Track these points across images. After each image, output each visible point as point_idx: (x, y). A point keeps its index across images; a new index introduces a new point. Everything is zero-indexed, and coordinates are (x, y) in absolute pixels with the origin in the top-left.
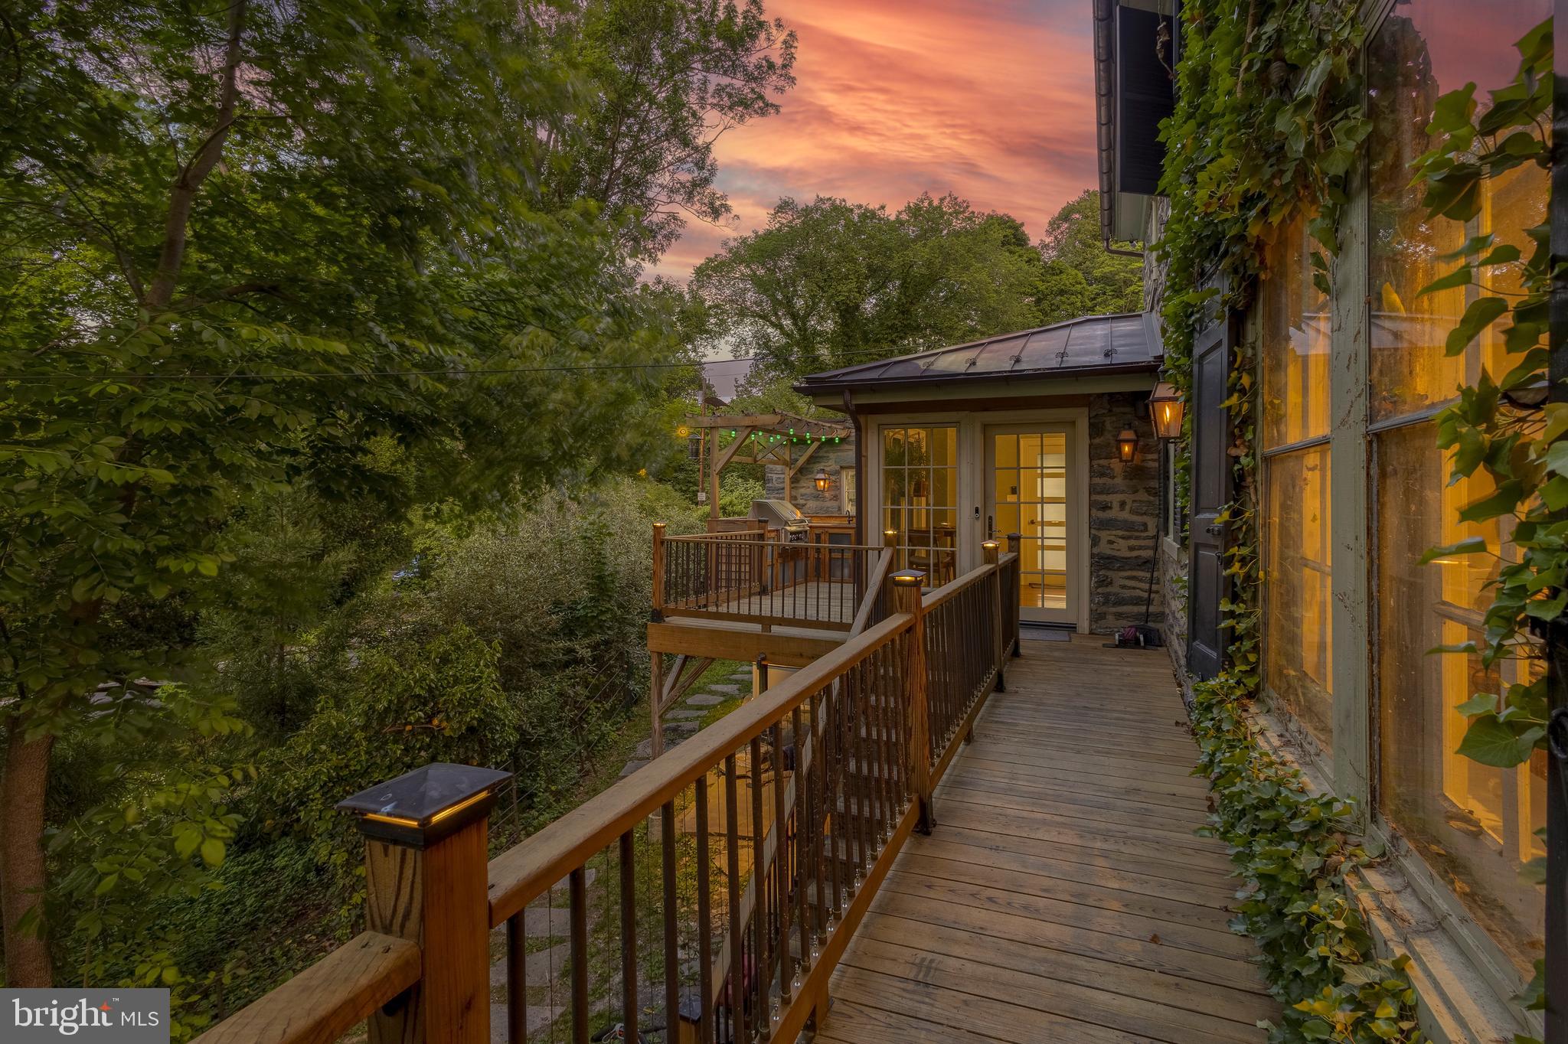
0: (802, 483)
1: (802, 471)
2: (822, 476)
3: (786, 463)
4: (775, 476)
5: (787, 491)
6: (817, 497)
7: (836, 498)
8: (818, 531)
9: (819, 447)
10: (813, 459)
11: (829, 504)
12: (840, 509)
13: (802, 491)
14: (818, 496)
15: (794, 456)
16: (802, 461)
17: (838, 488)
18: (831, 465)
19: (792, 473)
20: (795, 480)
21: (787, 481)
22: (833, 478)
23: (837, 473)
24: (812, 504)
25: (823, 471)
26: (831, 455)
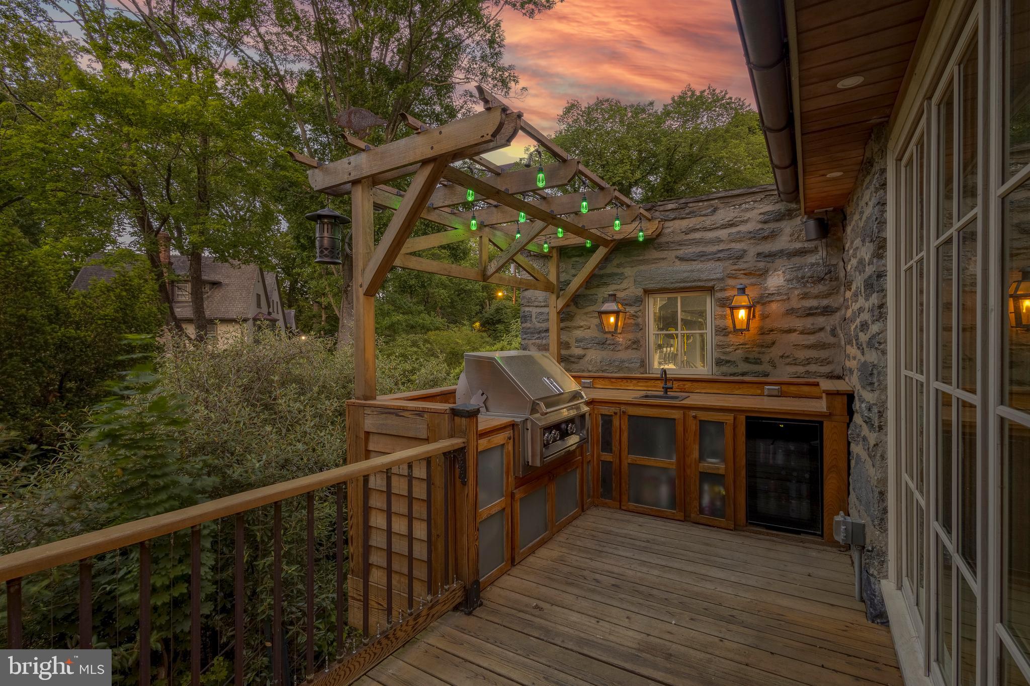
0: (580, 321)
1: (577, 300)
2: (612, 306)
3: (548, 287)
4: (534, 311)
5: (553, 336)
6: (602, 344)
7: (636, 344)
8: (606, 410)
9: (606, 259)
10: (594, 280)
11: (623, 355)
12: (644, 364)
13: (579, 333)
14: (605, 341)
15: (564, 277)
16: (576, 283)
17: (640, 328)
18: (628, 288)
19: (561, 304)
20: (565, 316)
21: (553, 317)
22: (631, 310)
23: (638, 301)
24: (594, 355)
25: (613, 297)
26: (628, 271)
